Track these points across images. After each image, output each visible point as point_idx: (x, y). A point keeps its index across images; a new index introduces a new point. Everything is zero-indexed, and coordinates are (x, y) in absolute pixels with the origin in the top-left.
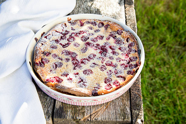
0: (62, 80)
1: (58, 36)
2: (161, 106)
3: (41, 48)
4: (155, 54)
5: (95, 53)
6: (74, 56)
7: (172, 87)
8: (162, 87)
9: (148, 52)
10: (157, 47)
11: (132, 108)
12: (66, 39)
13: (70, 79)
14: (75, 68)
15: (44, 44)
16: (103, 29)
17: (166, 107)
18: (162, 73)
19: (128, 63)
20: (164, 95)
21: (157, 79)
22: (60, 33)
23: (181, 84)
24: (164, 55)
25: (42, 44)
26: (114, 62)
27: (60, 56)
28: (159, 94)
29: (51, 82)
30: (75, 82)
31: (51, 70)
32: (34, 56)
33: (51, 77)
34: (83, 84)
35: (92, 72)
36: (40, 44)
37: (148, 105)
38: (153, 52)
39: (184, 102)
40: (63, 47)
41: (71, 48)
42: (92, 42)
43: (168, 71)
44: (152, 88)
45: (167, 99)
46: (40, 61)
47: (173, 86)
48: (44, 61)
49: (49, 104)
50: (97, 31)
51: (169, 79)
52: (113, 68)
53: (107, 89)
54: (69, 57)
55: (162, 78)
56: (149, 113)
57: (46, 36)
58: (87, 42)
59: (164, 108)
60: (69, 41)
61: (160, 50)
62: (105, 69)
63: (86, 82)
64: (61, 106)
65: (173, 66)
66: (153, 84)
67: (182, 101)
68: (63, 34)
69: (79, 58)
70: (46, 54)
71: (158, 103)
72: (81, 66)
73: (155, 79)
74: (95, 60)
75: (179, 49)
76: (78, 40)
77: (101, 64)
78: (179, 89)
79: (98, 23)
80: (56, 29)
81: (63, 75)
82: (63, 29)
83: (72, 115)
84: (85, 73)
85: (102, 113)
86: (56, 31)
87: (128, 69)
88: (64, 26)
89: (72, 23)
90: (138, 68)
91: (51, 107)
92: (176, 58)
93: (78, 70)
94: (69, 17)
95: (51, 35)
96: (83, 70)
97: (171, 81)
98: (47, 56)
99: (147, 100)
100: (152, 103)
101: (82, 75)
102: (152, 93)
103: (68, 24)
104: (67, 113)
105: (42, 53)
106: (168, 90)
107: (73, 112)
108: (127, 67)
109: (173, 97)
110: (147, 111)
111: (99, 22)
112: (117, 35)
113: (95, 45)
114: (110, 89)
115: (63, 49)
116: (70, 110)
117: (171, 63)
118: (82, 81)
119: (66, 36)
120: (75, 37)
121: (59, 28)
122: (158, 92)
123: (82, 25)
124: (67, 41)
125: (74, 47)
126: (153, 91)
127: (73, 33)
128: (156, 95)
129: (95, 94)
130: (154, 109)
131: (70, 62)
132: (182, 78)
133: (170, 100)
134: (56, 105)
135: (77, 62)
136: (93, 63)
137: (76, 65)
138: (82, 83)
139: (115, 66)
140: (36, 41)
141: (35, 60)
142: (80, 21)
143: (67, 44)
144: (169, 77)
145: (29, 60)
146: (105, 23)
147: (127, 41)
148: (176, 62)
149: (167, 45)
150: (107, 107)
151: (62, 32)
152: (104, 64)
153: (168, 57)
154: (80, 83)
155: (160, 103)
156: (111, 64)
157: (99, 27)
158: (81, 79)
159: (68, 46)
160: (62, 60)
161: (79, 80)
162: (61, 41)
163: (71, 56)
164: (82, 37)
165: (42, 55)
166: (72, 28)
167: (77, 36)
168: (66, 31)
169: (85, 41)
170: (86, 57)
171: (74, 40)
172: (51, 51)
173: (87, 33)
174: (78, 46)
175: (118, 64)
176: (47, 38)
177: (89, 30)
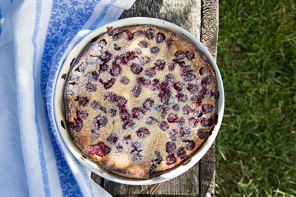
0: (110, 149)
1: (95, 64)
5: (153, 97)
6: (122, 104)
11: (201, 177)
12: (109, 70)
13: (120, 147)
14: (125, 126)
15: (76, 82)
16: (163, 46)
19: (201, 115)
22: (97, 57)
25: (74, 83)
26: (180, 114)
27: (102, 105)
30: (126, 151)
31: (92, 132)
33: (94, 144)
34: (137, 155)
35: (148, 133)
36: (71, 87)
40: (104, 86)
41: (117, 89)
42: (147, 78)
48: (80, 116)
50: (154, 50)
52: (177, 124)
54: (114, 106)
57: (77, 66)
58: (139, 76)
60: (113, 75)
63: (141, 151)
68: (102, 60)
69: (129, 107)
72: (133, 123)
74: (153, 112)
76: (127, 71)
77: (161, 120)
79: (155, 34)
80: (91, 52)
81: (110, 139)
82: (101, 49)
83: (126, 189)
84: (139, 134)
86: (92, 56)
87: (199, 126)
88: (102, 44)
89: (115, 35)
93: (129, 131)
95: (85, 63)
96: (137, 129)
98: (84, 105)
101: (135, 138)
103: (108, 39)
105: (76, 98)
108: (197, 122)
111: (157, 31)
112: (185, 60)
113: (152, 83)
115: (105, 91)
118: (136, 149)
119: (107, 64)
123: (131, 38)
124: (110, 75)
125: (122, 85)
127: (117, 58)
129: (153, 172)
131: (118, 117)
135: (128, 116)
136: (151, 117)
137: (127, 123)
138: (136, 152)
139: (181, 122)
140: (65, 78)
141: (68, 118)
143: (110, 81)
147: (201, 73)
151: (100, 55)
152: (166, 120)
154: (133, 154)
156: (176, 119)
157: (158, 42)
158: (134, 147)
159: (112, 85)
160: (106, 112)
161: (132, 149)
162: (101, 74)
163: (119, 105)
164: (132, 66)
165: (77, 103)
166: (115, 45)
167: (124, 63)
168: (107, 53)
169: (138, 74)
170: (140, 105)
171: (120, 71)
172: (88, 96)
173: (139, 57)
174: (126, 84)
175: (185, 118)
176: (79, 71)
177: (143, 50)
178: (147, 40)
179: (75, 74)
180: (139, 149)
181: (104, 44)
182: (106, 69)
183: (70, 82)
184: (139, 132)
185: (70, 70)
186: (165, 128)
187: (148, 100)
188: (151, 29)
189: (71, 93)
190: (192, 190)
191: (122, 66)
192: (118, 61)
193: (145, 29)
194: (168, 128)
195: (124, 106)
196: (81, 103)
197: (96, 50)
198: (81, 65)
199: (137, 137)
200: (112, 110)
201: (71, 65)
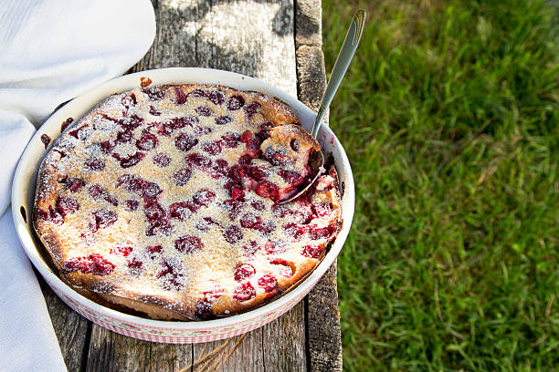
0: (113, 267)
1: (108, 131)
2: (390, 306)
3: (60, 165)
4: (378, 162)
5: (213, 189)
6: (151, 194)
7: (422, 253)
8: (395, 254)
9: (359, 157)
10: (385, 142)
11: (311, 346)
12: (134, 141)
13: (137, 263)
14: (151, 229)
15: (67, 153)
16: (240, 114)
17: (404, 309)
18: (395, 213)
19: (308, 222)
20: (399, 275)
21: (381, 230)
22: (116, 121)
23: (444, 245)
24: (400, 165)
25: (63, 155)
26: (267, 217)
27: (112, 194)
28: (387, 273)
29: (79, 272)
30: (149, 272)
31: (82, 235)
32: (37, 191)
33: (81, 255)
34: (172, 281)
35: (200, 245)
36: (56, 155)
37: (357, 303)
38: (373, 156)
39: (452, 294)
40: (122, 165)
41: (145, 170)
42: (206, 154)
43: (413, 209)
44: (367, 257)
45: (407, 286)
46: (53, 207)
47: (425, 252)
48: (63, 205)
49: (73, 335)
50: (222, 120)
51: (415, 232)
52: (261, 234)
53: (240, 299)
54: (136, 196)
55: (395, 228)
56: (358, 325)
57: (75, 129)
58: (190, 152)
59: (399, 311)
60: (140, 148)
61: (393, 152)
62: (239, 238)
63: (181, 275)
64: (108, 340)
65: (426, 195)
66: (372, 245)
67: (447, 292)
68: (124, 126)
69: (165, 201)
70: (72, 184)
71: (383, 296)
72: (170, 226)
73: (376, 230)
74: (212, 210)
75: (441, 147)
76: (166, 145)
77: (228, 223)
78: (441, 258)
79: (227, 97)
80: (106, 109)
81: (117, 251)
82: (125, 110)
83: (140, 366)
84: (180, 246)
85: (225, 360)
86: (106, 117)
87: (306, 239)
88: (128, 102)
89: (154, 94)
90: (334, 239)
91: (80, 342)
92: (434, 173)
93: (160, 238)
94: (147, 74)
95: (91, 127)
96: (176, 237)
97: (420, 236)
98: (75, 190)
99: (353, 289)
100: (368, 296)
101: (170, 252)
102: (369, 271)
103: (141, 97)
104: (125, 363)
105: (60, 179)
106: (411, 262)
107: (142, 357)
108: (302, 233)
109: (422, 280)
110: (352, 320)
111: (231, 94)
113: (215, 164)
114: (249, 298)
115: (122, 171)
116: (134, 352)
117: (420, 188)
118: (170, 270)
119: (133, 132)
120: (159, 137)
121: (115, 108)
122: (385, 267)
123: (181, 100)
124: (135, 147)
125: (155, 167)
126: (371, 263)
127: (154, 124)
128: (379, 275)
129: (204, 311)
130: (371, 314)
131: (140, 212)
132: (449, 228)
133: (416, 289)
134: (93, 338)
135: (160, 213)
136: (207, 219)
137: (157, 221)
138: (169, 276)
139: (269, 230)
140: (46, 145)
141: (38, 202)
142: (177, 88)
143: (134, 157)
144: (415, 225)
145: (19, 201)
146: (249, 99)
148: (432, 185)
149: (410, 137)
150: (241, 342)
151: (122, 118)
152: (237, 223)
153: (413, 169)
154: (163, 279)
155: (388, 296)
156: (258, 223)
157: (230, 109)
158: (167, 265)
159: (136, 163)
160: (116, 205)
161: (162, 268)
162: (118, 146)
163: (144, 196)
164: (179, 139)
165: (60, 187)
166: (152, 108)
167: (165, 133)
168: (135, 117)
169: (187, 150)
170: (187, 199)
171: (155, 144)
172: (86, 177)
173: (194, 125)
174: (165, 165)
175: (276, 224)
176: (77, 138)
177: (201, 118)
178: (211, 104)
179: (68, 139)
181: (132, 102)
182: (129, 140)
184: (180, 241)
186: (235, 238)
189: (54, 164)
192: (155, 130)
193: (210, 90)
194: (241, 237)
195: (154, 198)
196: (69, 186)
198: (80, 129)
199: (174, 250)
200: (130, 202)
201: (63, 129)
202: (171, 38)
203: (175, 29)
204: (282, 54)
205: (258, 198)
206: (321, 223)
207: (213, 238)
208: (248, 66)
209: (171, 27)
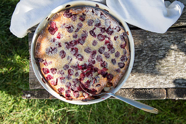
0: (53, 34)
5: (84, 60)
12: (101, 33)
13: (54, 41)
14: (67, 43)
15: (94, 14)
16: (116, 67)
19: (72, 90)
22: (110, 26)
26: (73, 77)
27: (80, 30)
30: (52, 44)
31: (64, 24)
33: (57, 25)
34: (49, 51)
35: (62, 58)
36: (91, 10)
40: (91, 31)
41: (90, 39)
42: (96, 56)
46: (72, 14)
48: (73, 16)
50: (113, 61)
52: (67, 75)
58: (97, 52)
60: (98, 36)
68: (108, 29)
69: (78, 46)
72: (68, 48)
74: (75, 60)
76: (101, 44)
77: (70, 65)
81: (59, 35)
82: (114, 28)
86: (110, 23)
87: (66, 89)
89: (123, 37)
90: (65, 97)
93: (64, 46)
95: (106, 19)
96: (65, 50)
98: (80, 19)
101: (60, 49)
105: (84, 13)
108: (68, 88)
111: (125, 63)
113: (93, 60)
114: (44, 73)
115: (88, 31)
119: (105, 32)
123: (122, 47)
124: (98, 34)
125: (92, 41)
131: (73, 39)
135: (73, 45)
136: (72, 59)
137: (69, 45)
138: (51, 50)
139: (69, 78)
141: (72, 9)
143: (94, 34)
151: (111, 28)
156: (70, 75)
157: (119, 64)
158: (54, 49)
159: (92, 35)
160: (75, 32)
161: (53, 48)
162: (99, 28)
163: (79, 39)
164: (104, 48)
165: (81, 14)
166: (117, 37)
167: (106, 43)
168: (112, 32)
169: (99, 51)
170: (79, 53)
171: (101, 40)
172: (85, 21)
173: (109, 52)
174: (93, 44)
175: (71, 80)
176: (101, 15)
177: (114, 54)
178: (120, 57)
179: (99, 13)
180: (53, 52)
181: (118, 30)
182: (102, 32)
183: (94, 10)
184: (63, 52)
185: (101, 10)
186: (65, 68)
187: (82, 57)
188: (127, 59)
189: (87, 10)
190: (32, 85)
191: (104, 41)
192: (107, 39)
193: (127, 56)
194: (65, 69)
195: (79, 42)
196: (81, 17)
197: (114, 25)
198: (104, 16)
199: (60, 51)
200: (77, 36)
201: (105, 10)
202: (165, 40)
203: (171, 40)
204: (161, 83)
205: (79, 74)
206: (71, 94)
207: (65, 61)
208: (153, 70)
209: (173, 39)
